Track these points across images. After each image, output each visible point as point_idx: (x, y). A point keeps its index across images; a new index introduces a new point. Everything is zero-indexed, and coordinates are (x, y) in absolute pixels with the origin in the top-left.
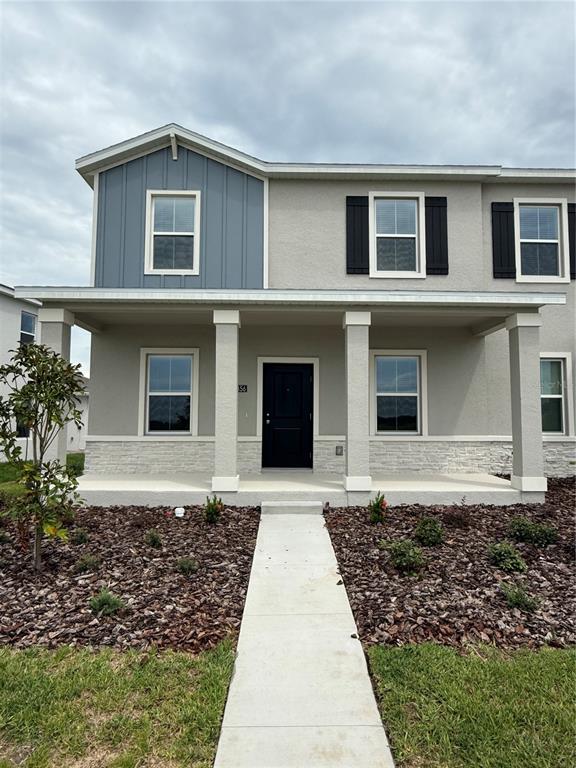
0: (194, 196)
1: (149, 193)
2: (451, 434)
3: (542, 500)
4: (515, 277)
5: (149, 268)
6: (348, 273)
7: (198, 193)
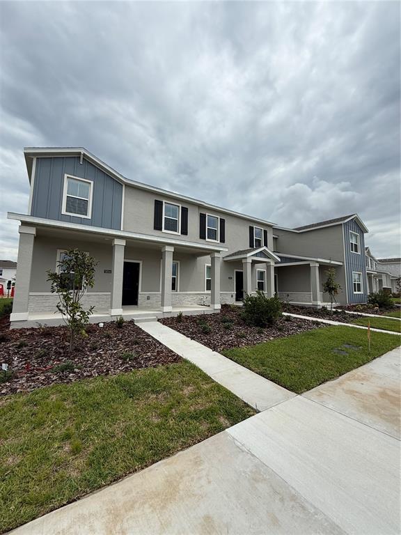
0: (90, 183)
1: (66, 175)
2: (186, 291)
3: (219, 312)
4: (205, 239)
5: (64, 212)
6: (155, 229)
7: (92, 182)
